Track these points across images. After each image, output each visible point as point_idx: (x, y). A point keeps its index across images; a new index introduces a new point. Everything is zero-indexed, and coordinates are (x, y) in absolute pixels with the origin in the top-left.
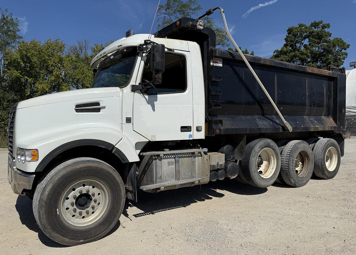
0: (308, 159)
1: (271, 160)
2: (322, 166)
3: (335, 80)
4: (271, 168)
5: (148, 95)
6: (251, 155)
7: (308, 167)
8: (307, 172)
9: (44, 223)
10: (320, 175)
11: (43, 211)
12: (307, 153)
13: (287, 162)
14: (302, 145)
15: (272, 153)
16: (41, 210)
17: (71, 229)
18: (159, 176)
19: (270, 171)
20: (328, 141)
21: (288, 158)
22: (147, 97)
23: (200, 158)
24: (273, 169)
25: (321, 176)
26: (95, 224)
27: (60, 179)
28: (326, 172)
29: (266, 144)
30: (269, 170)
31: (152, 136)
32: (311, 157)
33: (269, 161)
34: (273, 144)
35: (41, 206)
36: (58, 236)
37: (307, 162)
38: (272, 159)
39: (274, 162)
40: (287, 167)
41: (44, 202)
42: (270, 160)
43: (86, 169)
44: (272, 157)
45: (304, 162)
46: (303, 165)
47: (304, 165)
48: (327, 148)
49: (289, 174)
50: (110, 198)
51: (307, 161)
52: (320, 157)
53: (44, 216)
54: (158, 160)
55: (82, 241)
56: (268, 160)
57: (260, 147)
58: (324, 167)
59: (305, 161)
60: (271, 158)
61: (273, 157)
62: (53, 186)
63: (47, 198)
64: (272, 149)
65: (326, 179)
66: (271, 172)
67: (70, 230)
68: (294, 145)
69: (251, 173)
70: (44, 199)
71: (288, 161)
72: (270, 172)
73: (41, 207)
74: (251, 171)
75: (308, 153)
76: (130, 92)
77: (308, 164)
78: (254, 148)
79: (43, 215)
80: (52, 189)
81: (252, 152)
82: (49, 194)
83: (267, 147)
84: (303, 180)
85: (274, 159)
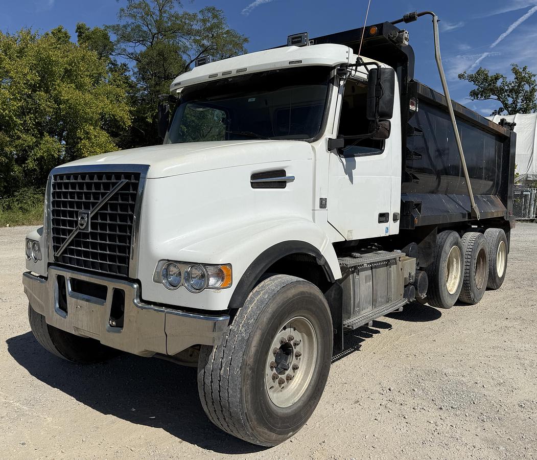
0: (483, 261)
1: (453, 265)
2: (494, 269)
3: (507, 141)
4: (453, 277)
5: (345, 157)
7: (484, 273)
8: (482, 280)
9: (246, 411)
11: (248, 386)
13: (468, 267)
15: (456, 253)
16: (244, 386)
17: (279, 414)
18: (357, 301)
19: (453, 282)
20: (500, 232)
22: (344, 160)
23: (395, 266)
24: (455, 278)
26: (303, 399)
27: (270, 319)
29: (454, 240)
30: (451, 281)
31: (349, 231)
32: (487, 257)
35: (244, 376)
36: (263, 432)
38: (455, 262)
40: (467, 275)
41: (250, 369)
43: (300, 298)
44: (455, 260)
47: (478, 270)
48: (498, 243)
49: (470, 285)
50: (320, 347)
52: (492, 256)
53: (249, 397)
54: (355, 274)
55: (291, 433)
57: (450, 244)
59: (480, 263)
60: (453, 262)
61: (457, 259)
62: (262, 335)
63: (254, 359)
64: (459, 247)
65: (494, 290)
66: (454, 284)
67: (278, 416)
68: (474, 239)
69: (440, 287)
70: (248, 363)
71: (469, 265)
73: (244, 380)
74: (440, 285)
75: (485, 252)
76: (325, 151)
78: (444, 247)
79: (248, 395)
80: (261, 340)
81: (443, 253)
82: (257, 351)
83: (454, 244)
84: (481, 294)
85: (457, 262)
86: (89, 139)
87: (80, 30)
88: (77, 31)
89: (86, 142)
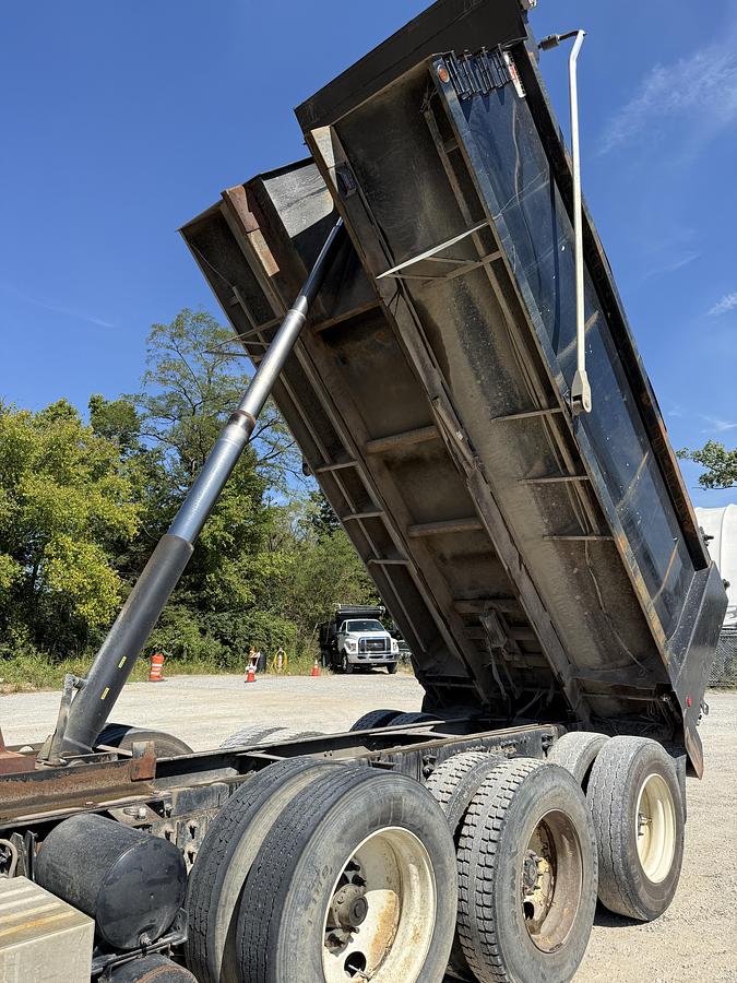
0: (573, 847)
1: (410, 886)
2: (626, 865)
4: (411, 933)
6: (290, 896)
7: (577, 887)
8: (573, 912)
10: (620, 906)
12: (568, 822)
13: (487, 886)
14: (548, 785)
15: (412, 847)
19: (405, 954)
20: (639, 750)
21: (490, 860)
24: (417, 937)
25: (624, 910)
28: (642, 891)
29: (378, 809)
30: (401, 948)
32: (588, 835)
33: (399, 886)
34: (415, 803)
37: (570, 861)
38: (415, 878)
39: (424, 901)
40: (487, 913)
42: (405, 886)
44: (413, 869)
45: (560, 860)
46: (555, 875)
47: (560, 877)
48: (638, 780)
49: (499, 949)
51: (569, 854)
52: (617, 825)
56: (395, 883)
57: (344, 831)
58: (634, 869)
59: (564, 854)
60: (409, 876)
61: (420, 868)
64: (412, 828)
65: (642, 922)
66: (408, 962)
68: (514, 786)
71: (490, 877)
72: (402, 958)
75: (574, 821)
77: (576, 872)
78: (311, 845)
81: (299, 872)
83: (384, 823)
84: (563, 965)
85: (423, 879)
86: (64, 557)
87: (94, 405)
88: (90, 406)
89: (58, 562)
